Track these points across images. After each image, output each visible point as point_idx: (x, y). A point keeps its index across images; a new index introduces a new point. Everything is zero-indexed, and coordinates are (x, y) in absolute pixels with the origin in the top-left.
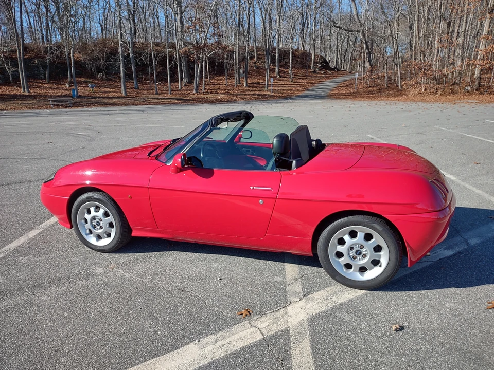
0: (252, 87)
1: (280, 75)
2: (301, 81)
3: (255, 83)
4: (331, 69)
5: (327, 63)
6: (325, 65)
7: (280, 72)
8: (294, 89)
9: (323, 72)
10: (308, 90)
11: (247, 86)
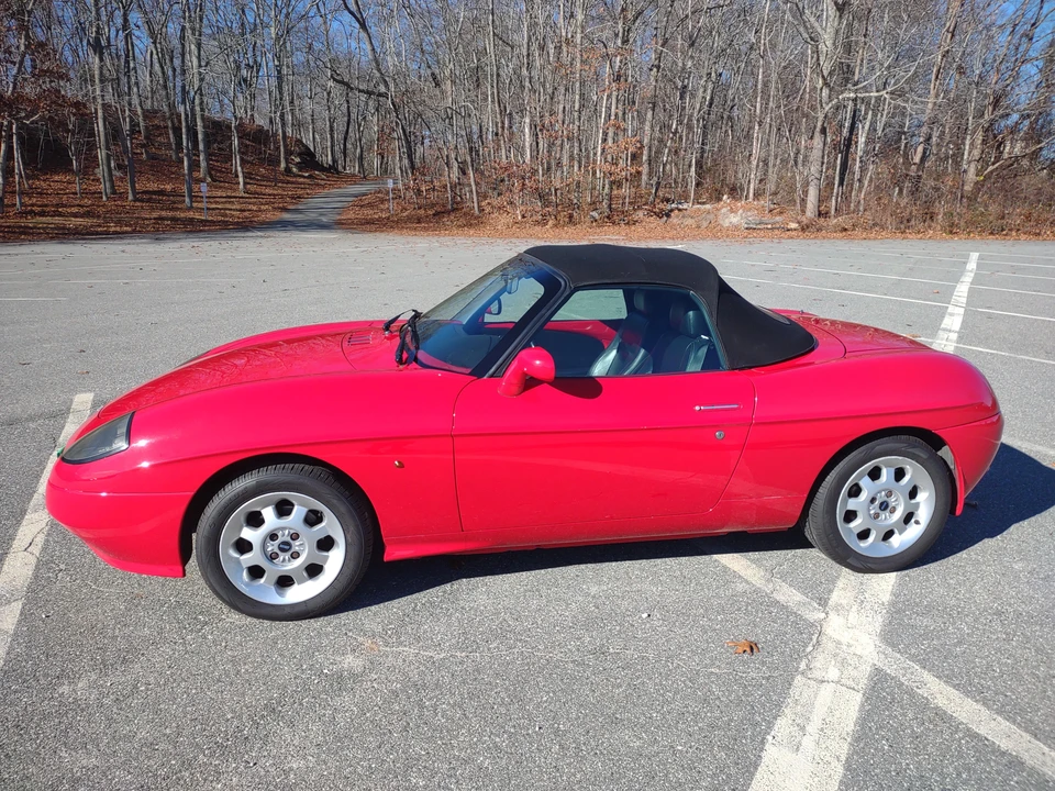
0: (149, 201)
1: (211, 176)
2: (264, 190)
3: (154, 193)
4: (322, 168)
5: (312, 155)
6: (309, 159)
7: (210, 169)
8: (255, 208)
9: (307, 174)
10: (285, 209)
11: (136, 200)
